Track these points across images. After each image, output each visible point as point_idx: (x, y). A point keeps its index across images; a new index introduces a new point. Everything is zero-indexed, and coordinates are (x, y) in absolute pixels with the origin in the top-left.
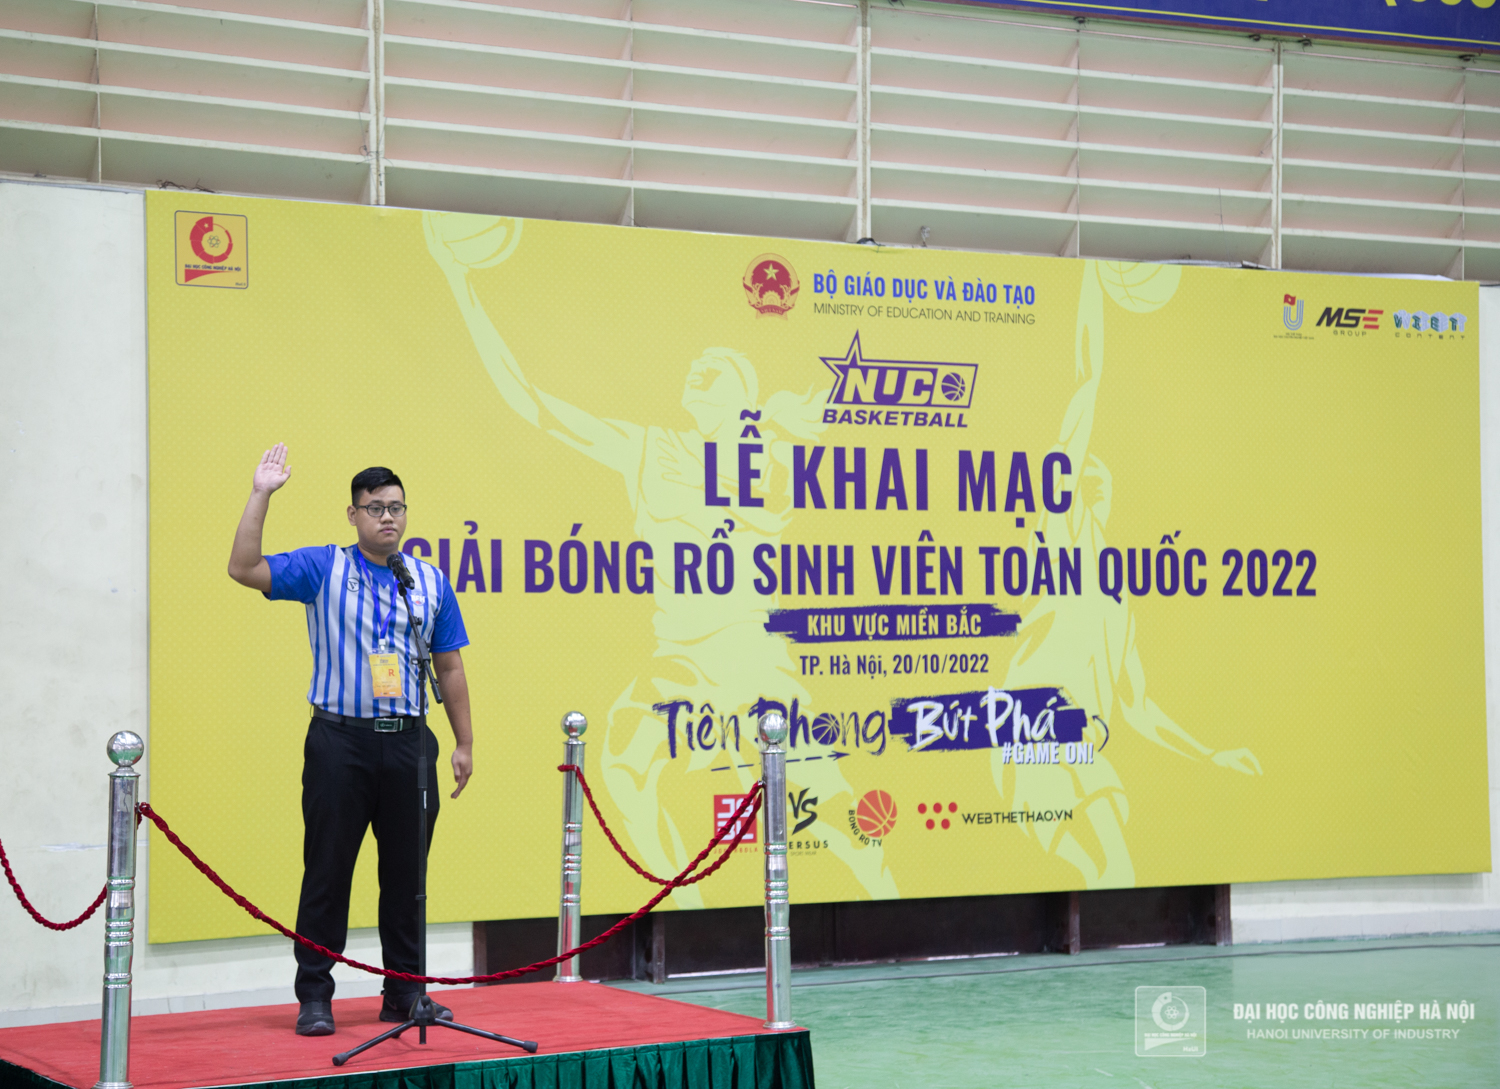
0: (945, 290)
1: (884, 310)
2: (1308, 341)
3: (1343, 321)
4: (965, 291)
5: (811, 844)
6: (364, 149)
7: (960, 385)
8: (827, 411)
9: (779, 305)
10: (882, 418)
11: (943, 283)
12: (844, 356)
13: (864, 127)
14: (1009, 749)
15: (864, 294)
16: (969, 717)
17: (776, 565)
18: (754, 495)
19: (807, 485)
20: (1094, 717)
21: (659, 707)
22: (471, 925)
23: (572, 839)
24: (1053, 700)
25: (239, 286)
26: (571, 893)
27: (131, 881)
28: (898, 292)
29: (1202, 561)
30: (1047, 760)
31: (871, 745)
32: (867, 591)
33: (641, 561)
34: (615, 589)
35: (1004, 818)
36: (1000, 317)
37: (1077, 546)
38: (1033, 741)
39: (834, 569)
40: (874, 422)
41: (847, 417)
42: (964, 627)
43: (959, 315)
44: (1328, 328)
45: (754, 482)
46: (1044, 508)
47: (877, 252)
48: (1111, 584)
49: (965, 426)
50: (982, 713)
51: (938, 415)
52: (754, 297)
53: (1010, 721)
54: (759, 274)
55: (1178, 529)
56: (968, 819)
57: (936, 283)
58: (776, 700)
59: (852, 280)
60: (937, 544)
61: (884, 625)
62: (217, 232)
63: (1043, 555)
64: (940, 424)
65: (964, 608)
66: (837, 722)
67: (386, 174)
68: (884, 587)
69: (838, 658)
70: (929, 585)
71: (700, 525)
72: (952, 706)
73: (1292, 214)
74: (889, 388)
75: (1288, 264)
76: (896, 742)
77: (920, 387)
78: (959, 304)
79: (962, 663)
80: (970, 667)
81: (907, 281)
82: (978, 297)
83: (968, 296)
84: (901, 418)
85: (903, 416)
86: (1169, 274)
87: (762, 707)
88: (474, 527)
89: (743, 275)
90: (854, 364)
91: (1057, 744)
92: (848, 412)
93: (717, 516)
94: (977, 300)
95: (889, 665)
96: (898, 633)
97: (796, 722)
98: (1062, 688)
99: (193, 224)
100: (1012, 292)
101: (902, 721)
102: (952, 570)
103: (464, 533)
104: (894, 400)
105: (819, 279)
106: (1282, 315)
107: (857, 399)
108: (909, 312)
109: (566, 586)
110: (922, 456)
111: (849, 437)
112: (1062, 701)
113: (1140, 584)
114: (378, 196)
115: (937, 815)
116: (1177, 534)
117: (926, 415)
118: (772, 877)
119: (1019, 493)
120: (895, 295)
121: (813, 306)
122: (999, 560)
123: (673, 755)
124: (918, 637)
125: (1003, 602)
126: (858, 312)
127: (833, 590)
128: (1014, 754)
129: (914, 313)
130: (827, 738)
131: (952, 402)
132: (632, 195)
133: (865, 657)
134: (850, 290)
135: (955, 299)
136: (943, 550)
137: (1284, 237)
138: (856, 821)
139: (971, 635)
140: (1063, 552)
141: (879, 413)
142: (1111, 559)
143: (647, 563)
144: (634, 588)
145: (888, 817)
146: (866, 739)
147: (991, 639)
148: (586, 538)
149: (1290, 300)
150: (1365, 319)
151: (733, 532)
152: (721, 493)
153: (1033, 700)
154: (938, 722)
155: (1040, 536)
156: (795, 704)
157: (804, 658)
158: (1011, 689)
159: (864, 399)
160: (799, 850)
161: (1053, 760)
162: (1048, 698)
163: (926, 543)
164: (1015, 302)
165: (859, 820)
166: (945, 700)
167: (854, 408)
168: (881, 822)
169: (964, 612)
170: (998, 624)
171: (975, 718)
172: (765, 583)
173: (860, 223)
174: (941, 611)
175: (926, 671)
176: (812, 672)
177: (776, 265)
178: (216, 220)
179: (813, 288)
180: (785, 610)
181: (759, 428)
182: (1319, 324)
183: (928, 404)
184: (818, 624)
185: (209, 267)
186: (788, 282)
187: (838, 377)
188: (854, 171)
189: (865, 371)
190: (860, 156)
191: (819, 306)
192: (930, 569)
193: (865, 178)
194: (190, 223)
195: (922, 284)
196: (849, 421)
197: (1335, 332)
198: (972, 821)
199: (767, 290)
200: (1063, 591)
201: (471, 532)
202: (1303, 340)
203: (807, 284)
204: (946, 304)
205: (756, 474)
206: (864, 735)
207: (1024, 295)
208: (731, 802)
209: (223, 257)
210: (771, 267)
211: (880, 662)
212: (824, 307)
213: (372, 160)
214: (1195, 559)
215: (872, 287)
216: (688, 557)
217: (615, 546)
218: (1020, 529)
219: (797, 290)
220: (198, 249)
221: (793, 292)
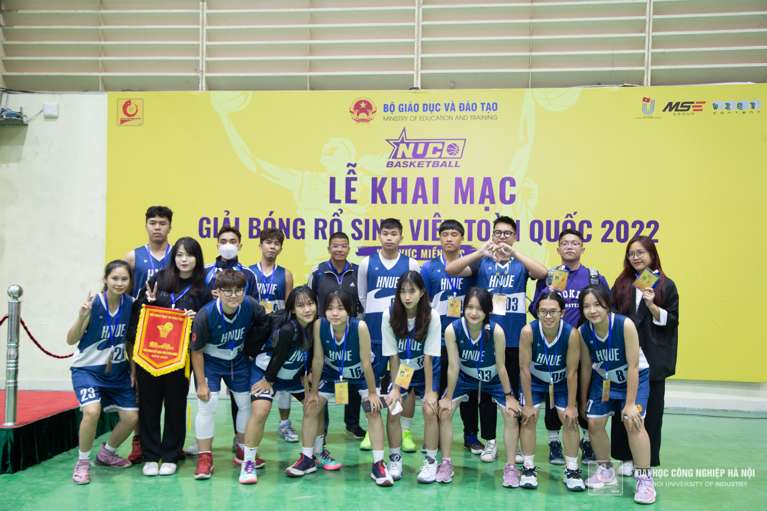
0: (450, 107)
2: (657, 119)
3: (679, 108)
4: (460, 107)
6: (196, 70)
7: (457, 148)
8: (389, 162)
9: (366, 118)
10: (416, 164)
11: (449, 104)
12: (398, 139)
13: (418, 40)
15: (408, 111)
17: (362, 228)
18: (352, 198)
19: (378, 194)
25: (140, 125)
28: (425, 109)
29: (590, 226)
32: (408, 240)
33: (299, 226)
36: (478, 117)
37: (518, 219)
40: (412, 166)
41: (398, 164)
43: (457, 118)
44: (670, 112)
45: (352, 193)
46: (500, 202)
47: (416, 93)
48: (536, 236)
49: (459, 166)
51: (445, 162)
52: (355, 116)
54: (357, 106)
55: (576, 211)
57: (445, 104)
59: (403, 106)
61: (415, 254)
62: (132, 105)
67: (205, 79)
68: (415, 237)
71: (327, 212)
73: (656, 59)
74: (420, 151)
75: (654, 83)
77: (435, 150)
78: (457, 112)
81: (430, 105)
83: (462, 109)
84: (426, 164)
86: (575, 92)
88: (228, 213)
90: (402, 142)
92: (399, 162)
93: (335, 207)
94: (466, 110)
96: (422, 257)
99: (123, 103)
100: (485, 106)
103: (224, 215)
105: (386, 106)
106: (641, 107)
107: (403, 156)
108: (431, 118)
110: (436, 181)
111: (399, 173)
113: (552, 237)
114: (202, 88)
116: (575, 213)
117: (438, 162)
119: (487, 195)
120: (424, 111)
121: (383, 118)
122: (475, 226)
125: (476, 244)
126: (405, 119)
129: (433, 118)
131: (452, 156)
132: (308, 78)
134: (401, 110)
135: (455, 111)
137: (652, 71)
141: (415, 162)
142: (536, 225)
143: (302, 227)
144: (296, 237)
148: (276, 217)
149: (646, 100)
150: (693, 106)
151: (342, 214)
152: (337, 198)
155: (498, 215)
159: (407, 157)
163: (437, 218)
164: (487, 110)
167: (402, 161)
172: (357, 235)
173: (415, 81)
177: (365, 102)
178: (132, 101)
179: (383, 110)
180: (366, 247)
181: (355, 171)
182: (664, 110)
183: (440, 157)
185: (129, 119)
186: (371, 109)
187: (395, 147)
188: (413, 59)
189: (408, 144)
190: (416, 53)
191: (386, 118)
193: (418, 62)
195: (438, 105)
196: (400, 166)
199: (361, 113)
201: (227, 215)
202: (653, 119)
203: (380, 109)
204: (449, 113)
205: (354, 190)
207: (493, 107)
209: (134, 115)
210: (363, 103)
212: (389, 118)
213: (199, 74)
214: (585, 225)
215: (413, 108)
216: (321, 225)
217: (288, 220)
218: (487, 212)
219: (375, 111)
220: (125, 112)
221: (373, 113)
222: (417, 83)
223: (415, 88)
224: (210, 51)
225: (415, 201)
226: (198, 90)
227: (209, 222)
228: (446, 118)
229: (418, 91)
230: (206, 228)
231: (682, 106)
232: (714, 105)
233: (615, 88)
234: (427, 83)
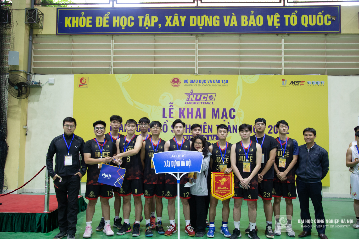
0: (210, 81)
2: (288, 87)
3: (295, 83)
4: (214, 81)
6: (109, 66)
7: (212, 97)
8: (186, 102)
9: (177, 85)
10: (197, 103)
11: (209, 80)
12: (189, 93)
13: (197, 56)
15: (194, 83)
18: (172, 116)
19: (182, 115)
25: (87, 87)
28: (200, 82)
36: (221, 85)
37: (236, 125)
39: (187, 129)
40: (195, 104)
41: (190, 103)
43: (212, 85)
44: (292, 85)
45: (172, 114)
46: (230, 118)
49: (213, 104)
51: (208, 102)
52: (173, 84)
54: (173, 80)
57: (208, 80)
59: (191, 81)
60: (207, 124)
62: (84, 79)
64: (208, 104)
67: (113, 69)
70: (205, 131)
73: (286, 65)
74: (198, 98)
75: (285, 74)
77: (204, 98)
78: (213, 83)
81: (202, 80)
83: (214, 82)
84: (200, 103)
90: (191, 94)
92: (190, 102)
93: (165, 120)
94: (216, 83)
100: (223, 81)
102: (210, 129)
106: (282, 83)
107: (192, 100)
108: (202, 85)
110: (204, 110)
111: (190, 106)
117: (205, 102)
119: (224, 115)
121: (184, 85)
126: (192, 86)
131: (211, 100)
132: (154, 69)
135: (212, 83)
136: (209, 126)
137: (285, 69)
139: (214, 140)
140: (233, 126)
141: (196, 102)
149: (283, 80)
150: (300, 83)
152: (165, 116)
155: (229, 123)
159: (193, 100)
163: (205, 124)
164: (224, 83)
167: (191, 102)
169: (212, 136)
174: (208, 136)
177: (177, 79)
178: (84, 78)
179: (184, 82)
181: (173, 105)
182: (290, 84)
183: (206, 100)
185: (83, 85)
186: (179, 81)
187: (188, 96)
188: (195, 63)
189: (193, 95)
190: (196, 60)
192: (206, 129)
193: (197, 64)
194: (80, 79)
195: (205, 80)
196: (190, 104)
197: (294, 86)
199: (175, 83)
200: (233, 132)
202: (286, 87)
203: (183, 81)
204: (209, 83)
205: (172, 113)
207: (226, 81)
209: (85, 83)
212: (186, 85)
213: (111, 68)
215: (195, 81)
218: (224, 122)
219: (181, 83)
220: (81, 82)
221: (180, 83)
222: (196, 72)
223: (196, 74)
224: (115, 59)
226: (110, 73)
228: (208, 85)
229: (197, 75)
231: (296, 83)
232: (308, 82)
233: (272, 76)
234: (200, 72)
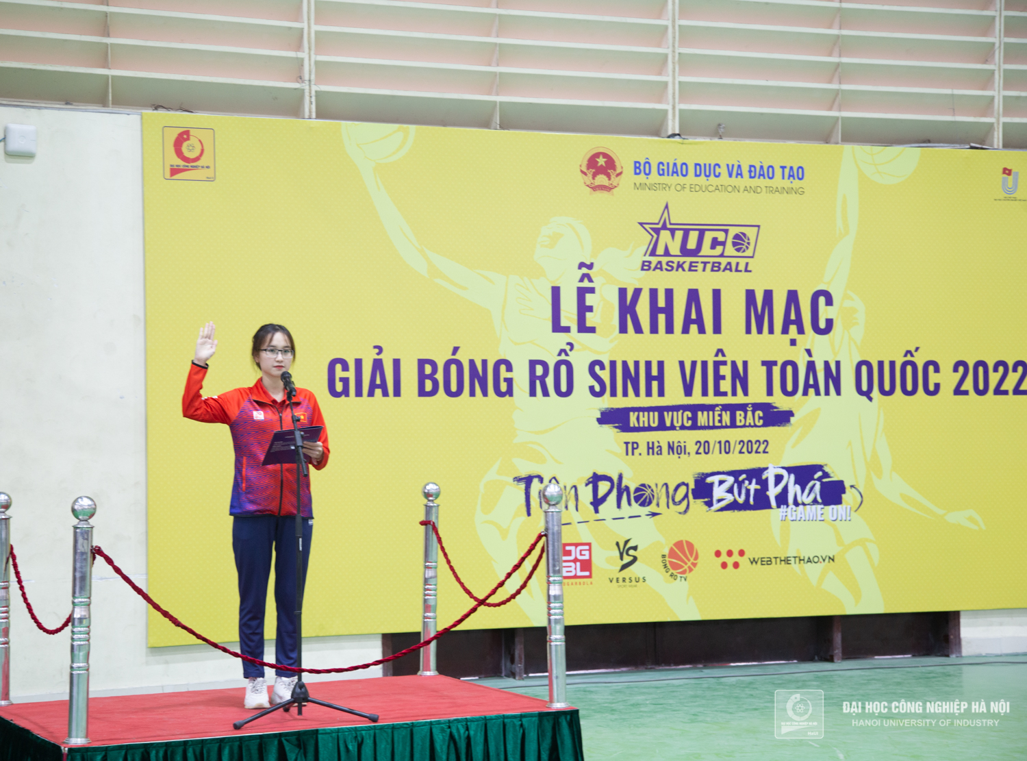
0: (735, 171)
1: (688, 186)
4: (750, 171)
5: (633, 579)
6: (300, 78)
7: (746, 241)
8: (644, 262)
9: (607, 185)
10: (686, 266)
11: (733, 165)
12: (657, 222)
14: (785, 510)
15: (672, 175)
16: (753, 487)
17: (605, 375)
18: (589, 324)
19: (629, 316)
20: (852, 486)
21: (518, 480)
22: (380, 637)
23: (430, 573)
24: (820, 474)
25: (209, 180)
26: (429, 612)
27: (88, 600)
28: (698, 173)
29: (937, 370)
30: (815, 519)
31: (678, 507)
32: (674, 394)
33: (504, 373)
34: (485, 394)
35: (781, 561)
36: (777, 190)
37: (838, 359)
38: (804, 504)
39: (649, 378)
40: (680, 269)
41: (659, 266)
42: (750, 420)
43: (745, 189)
45: (588, 314)
46: (812, 332)
47: (682, 144)
48: (865, 387)
49: (750, 271)
50: (764, 484)
51: (729, 264)
52: (589, 179)
53: (785, 489)
54: (592, 162)
55: (918, 346)
56: (754, 561)
57: (728, 165)
58: (606, 474)
59: (663, 165)
60: (728, 359)
61: (689, 419)
62: (193, 141)
63: (811, 366)
64: (731, 270)
65: (750, 406)
66: (652, 490)
67: (316, 96)
69: (653, 443)
70: (722, 389)
71: (549, 347)
72: (741, 479)
73: (1011, 106)
74: (692, 244)
75: (1008, 145)
76: (698, 505)
77: (715, 243)
78: (746, 181)
79: (748, 447)
80: (754, 449)
82: (760, 175)
83: (753, 174)
84: (701, 266)
85: (703, 265)
86: (910, 155)
87: (596, 479)
88: (380, 349)
89: (580, 163)
90: (664, 227)
91: (822, 506)
92: (660, 263)
93: (561, 339)
94: (759, 178)
95: (692, 448)
96: (699, 425)
97: (622, 490)
98: (826, 465)
99: (175, 136)
100: (787, 171)
101: (702, 489)
102: (741, 378)
103: (373, 354)
104: (695, 252)
105: (638, 165)
106: (1001, 183)
107: (667, 253)
108: (706, 188)
109: (448, 392)
110: (717, 294)
111: (661, 280)
112: (826, 475)
113: (887, 387)
114: (310, 112)
115: (729, 559)
116: (917, 349)
117: (720, 263)
118: (552, 600)
119: (793, 321)
120: (696, 175)
121: (633, 185)
122: (776, 371)
123: (529, 514)
124: (714, 427)
125: (780, 401)
126: (667, 188)
127: (649, 394)
128: (789, 514)
129: (711, 188)
130: (645, 503)
131: (740, 254)
132: (498, 106)
133: (673, 442)
134: (661, 172)
135: (742, 177)
136: (734, 363)
137: (1004, 124)
138: (667, 563)
139: (755, 426)
140: (827, 364)
141: (684, 262)
142: (864, 369)
143: (509, 375)
144: (499, 393)
145: (692, 560)
146: (675, 503)
147: (771, 429)
148: (464, 357)
149: (1007, 172)
151: (573, 351)
152: (563, 323)
153: (803, 474)
154: (730, 491)
155: (809, 352)
156: (620, 477)
157: (627, 443)
158: (786, 465)
159: (672, 253)
160: (624, 584)
161: (819, 518)
162: (815, 473)
163: (720, 358)
164: (789, 179)
165: (670, 562)
166: (735, 474)
167: (664, 260)
168: (686, 564)
169: (749, 409)
170: (776, 417)
171: (758, 487)
172: (597, 388)
173: (670, 123)
174: (732, 409)
175: (720, 453)
176: (633, 454)
177: (605, 155)
178: (192, 132)
179: (633, 172)
180: (612, 409)
181: (592, 276)
183: (722, 256)
184: (638, 419)
185: (187, 166)
186: (614, 168)
187: (653, 236)
188: (666, 84)
189: (673, 232)
190: (670, 73)
191: (638, 185)
192: (723, 378)
193: (674, 89)
194: (173, 134)
195: (717, 167)
196: (661, 269)
198: (756, 563)
199: (598, 174)
200: (827, 393)
201: (378, 354)
202: (1017, 202)
203: (628, 169)
204: (735, 181)
205: (590, 309)
206: (673, 500)
207: (796, 173)
208: (572, 548)
209: (197, 159)
210: (601, 157)
211: (685, 446)
212: (641, 186)
213: (306, 86)
214: (931, 368)
215: (678, 170)
216: (539, 370)
217: (484, 362)
218: (793, 347)
219: (621, 173)
220: (179, 153)
221: (618, 175)
222: (673, 126)
225: (686, 330)
226: (302, 116)
227: (345, 367)
228: (730, 189)
229: (684, 140)
230: (341, 379)
233: (960, 151)
234: (691, 128)
